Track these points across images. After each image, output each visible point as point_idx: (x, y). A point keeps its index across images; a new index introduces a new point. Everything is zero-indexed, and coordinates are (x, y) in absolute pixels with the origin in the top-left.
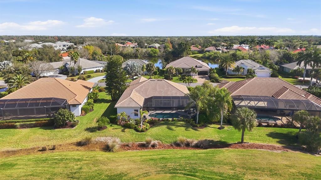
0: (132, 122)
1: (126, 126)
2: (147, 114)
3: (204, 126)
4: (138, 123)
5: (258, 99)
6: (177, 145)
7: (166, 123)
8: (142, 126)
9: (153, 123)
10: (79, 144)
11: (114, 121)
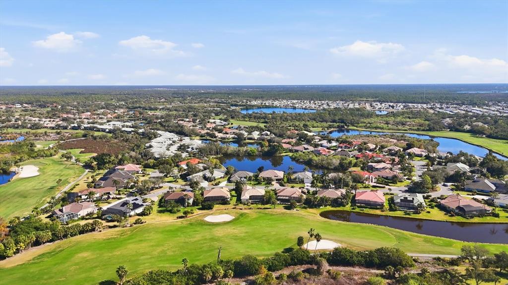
0: (246, 203)
1: (245, 204)
2: (250, 201)
3: (267, 204)
4: (248, 203)
5: (286, 196)
6: (258, 209)
7: (256, 203)
8: (249, 204)
9: (252, 204)
10: (233, 208)
11: (241, 203)
